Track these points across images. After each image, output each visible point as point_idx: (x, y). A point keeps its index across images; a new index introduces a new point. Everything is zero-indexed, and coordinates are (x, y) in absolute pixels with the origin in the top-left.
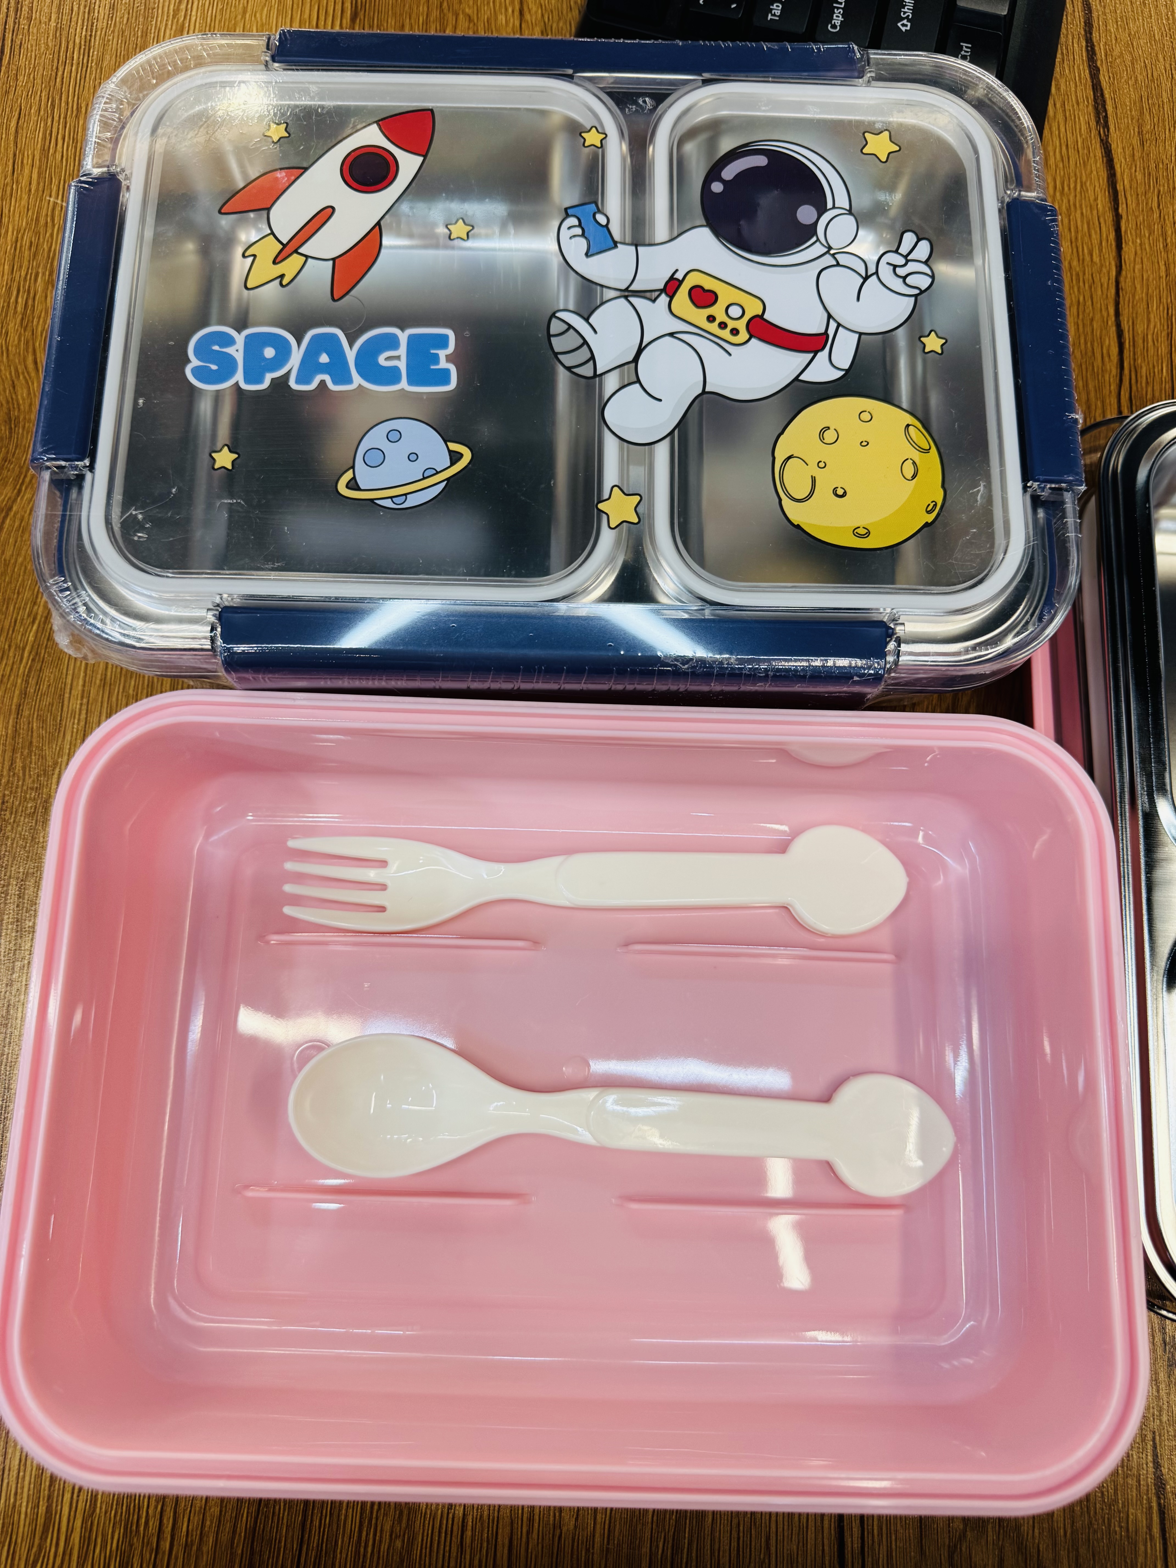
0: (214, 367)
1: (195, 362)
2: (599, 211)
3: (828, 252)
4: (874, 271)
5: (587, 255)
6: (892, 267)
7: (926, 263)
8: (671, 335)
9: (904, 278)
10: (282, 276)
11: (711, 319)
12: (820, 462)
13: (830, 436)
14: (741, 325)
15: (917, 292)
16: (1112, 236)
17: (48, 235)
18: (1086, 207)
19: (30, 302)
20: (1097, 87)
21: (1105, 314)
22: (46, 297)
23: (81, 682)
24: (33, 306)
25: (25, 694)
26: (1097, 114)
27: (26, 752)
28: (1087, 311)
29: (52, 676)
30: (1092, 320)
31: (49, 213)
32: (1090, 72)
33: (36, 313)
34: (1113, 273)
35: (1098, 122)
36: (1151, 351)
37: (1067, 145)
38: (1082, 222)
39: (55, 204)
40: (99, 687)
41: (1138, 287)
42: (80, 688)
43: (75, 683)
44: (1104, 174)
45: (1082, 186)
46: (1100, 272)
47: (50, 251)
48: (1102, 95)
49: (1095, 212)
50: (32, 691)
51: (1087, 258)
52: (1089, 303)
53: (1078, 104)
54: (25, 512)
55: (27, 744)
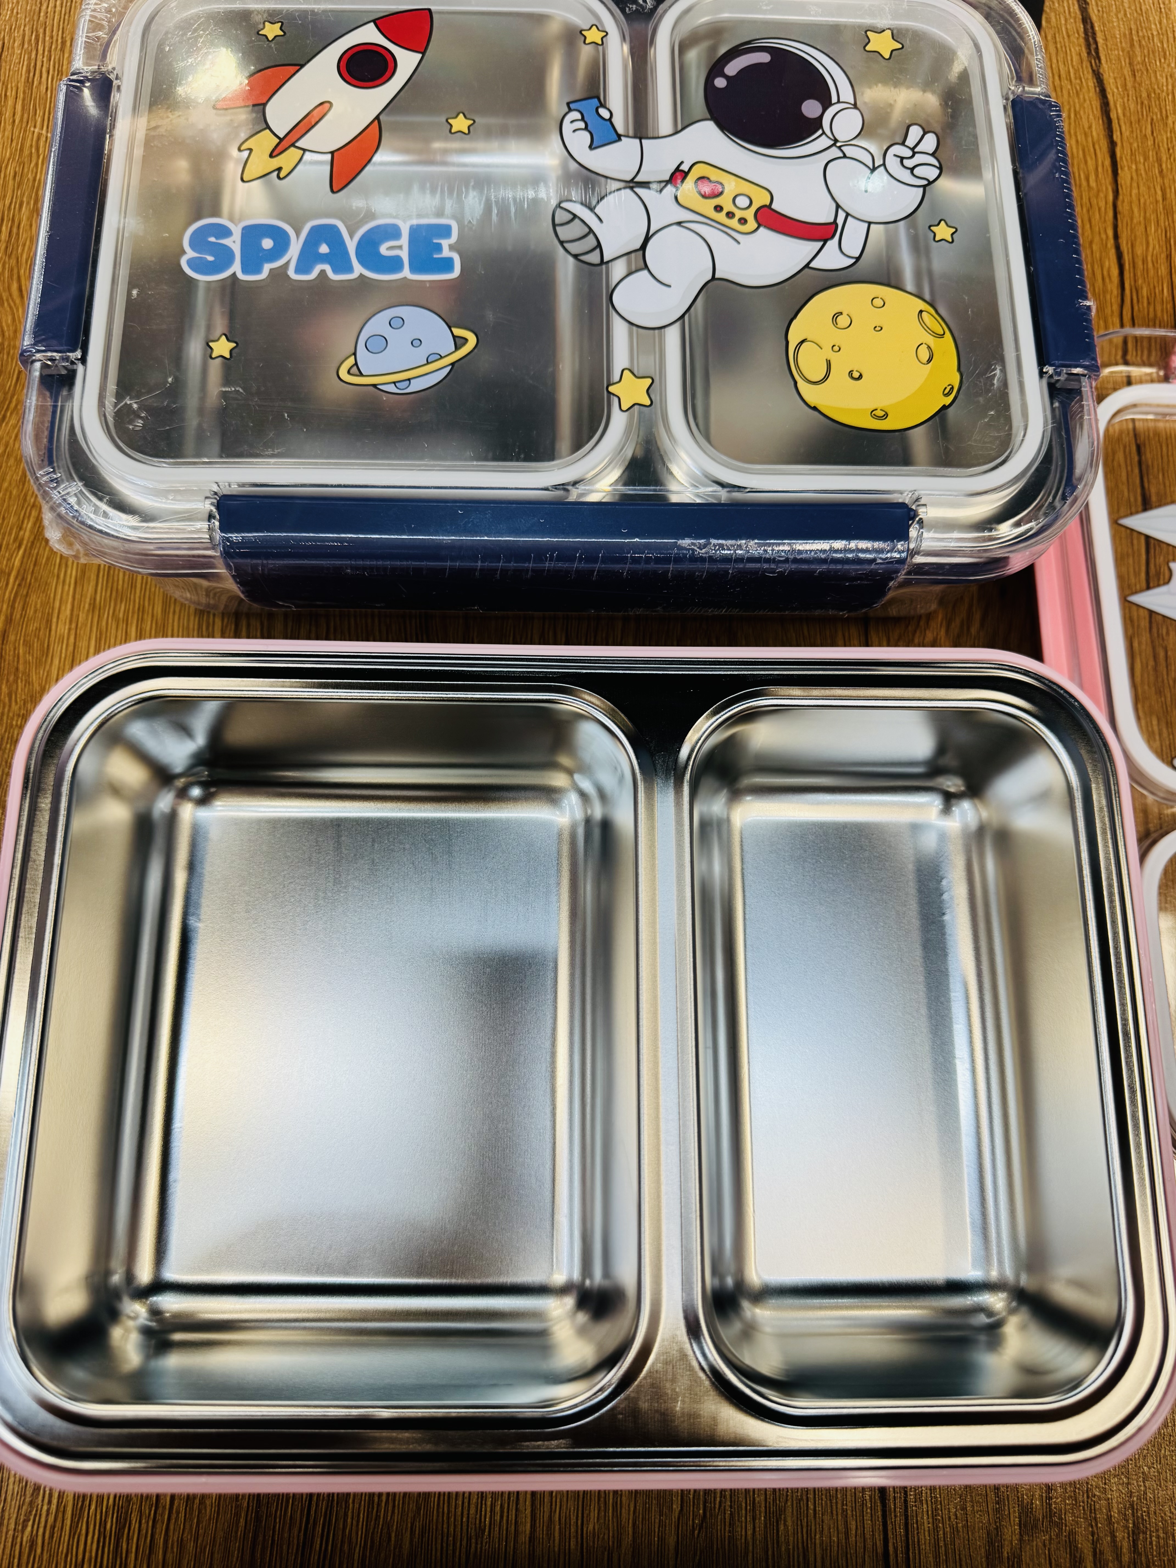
0: (210, 258)
1: (190, 254)
2: (603, 105)
3: (834, 145)
4: (881, 162)
5: (591, 147)
6: (899, 159)
7: (933, 155)
8: (679, 224)
9: (912, 170)
10: (279, 169)
11: (718, 209)
12: (834, 346)
13: (843, 321)
14: (750, 215)
15: (925, 182)
16: (1108, 162)
17: (32, 165)
18: (1081, 134)
19: (15, 230)
20: (1086, 20)
21: (1104, 236)
22: (31, 226)
23: (69, 606)
24: (18, 234)
25: (11, 620)
26: (1088, 46)
27: (11, 678)
28: (1086, 234)
29: (39, 601)
30: (1091, 243)
31: (34, 143)
32: (1079, 5)
33: (21, 242)
34: (1111, 197)
35: (1089, 53)
36: (1152, 272)
37: (1060, 76)
38: (1077, 148)
39: (40, 135)
40: (88, 611)
41: (1136, 210)
42: (68, 612)
43: (63, 608)
44: (1096, 104)
45: (1076, 115)
46: (1097, 196)
47: (34, 180)
48: (1092, 27)
49: (1090, 139)
50: (18, 616)
51: (1084, 183)
52: (1087, 226)
53: (1069, 36)
54: (10, 438)
55: (13, 670)
